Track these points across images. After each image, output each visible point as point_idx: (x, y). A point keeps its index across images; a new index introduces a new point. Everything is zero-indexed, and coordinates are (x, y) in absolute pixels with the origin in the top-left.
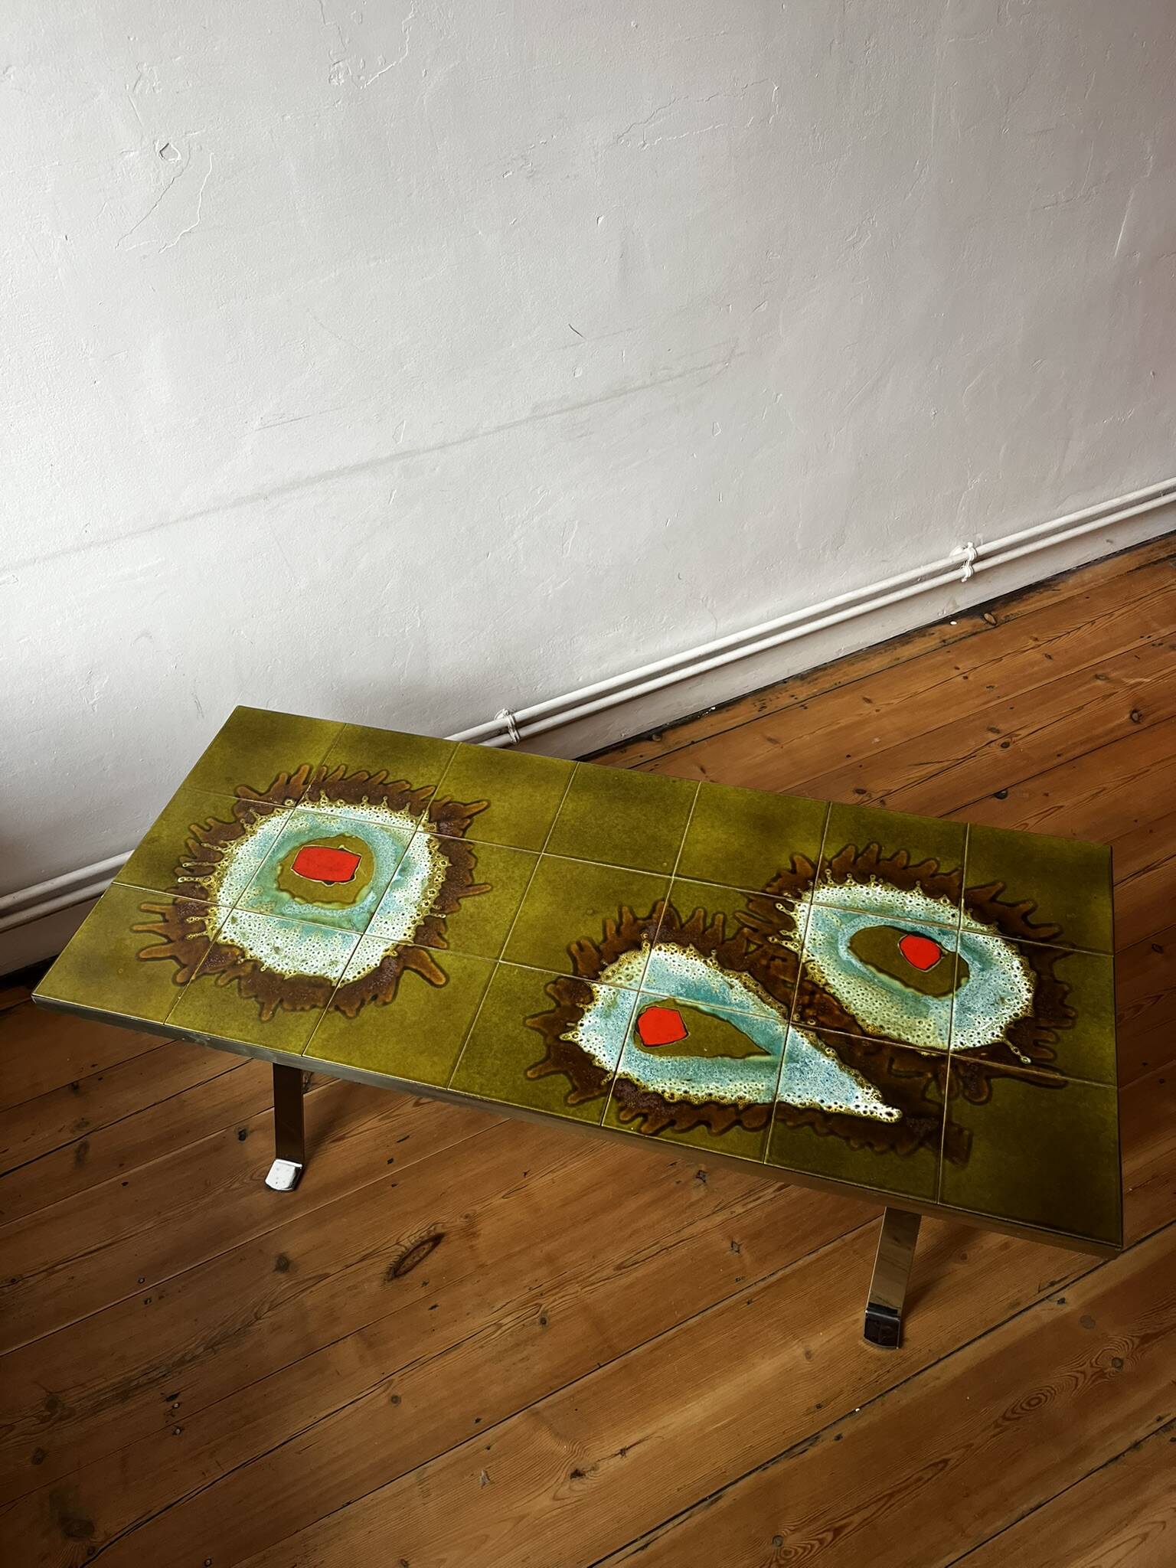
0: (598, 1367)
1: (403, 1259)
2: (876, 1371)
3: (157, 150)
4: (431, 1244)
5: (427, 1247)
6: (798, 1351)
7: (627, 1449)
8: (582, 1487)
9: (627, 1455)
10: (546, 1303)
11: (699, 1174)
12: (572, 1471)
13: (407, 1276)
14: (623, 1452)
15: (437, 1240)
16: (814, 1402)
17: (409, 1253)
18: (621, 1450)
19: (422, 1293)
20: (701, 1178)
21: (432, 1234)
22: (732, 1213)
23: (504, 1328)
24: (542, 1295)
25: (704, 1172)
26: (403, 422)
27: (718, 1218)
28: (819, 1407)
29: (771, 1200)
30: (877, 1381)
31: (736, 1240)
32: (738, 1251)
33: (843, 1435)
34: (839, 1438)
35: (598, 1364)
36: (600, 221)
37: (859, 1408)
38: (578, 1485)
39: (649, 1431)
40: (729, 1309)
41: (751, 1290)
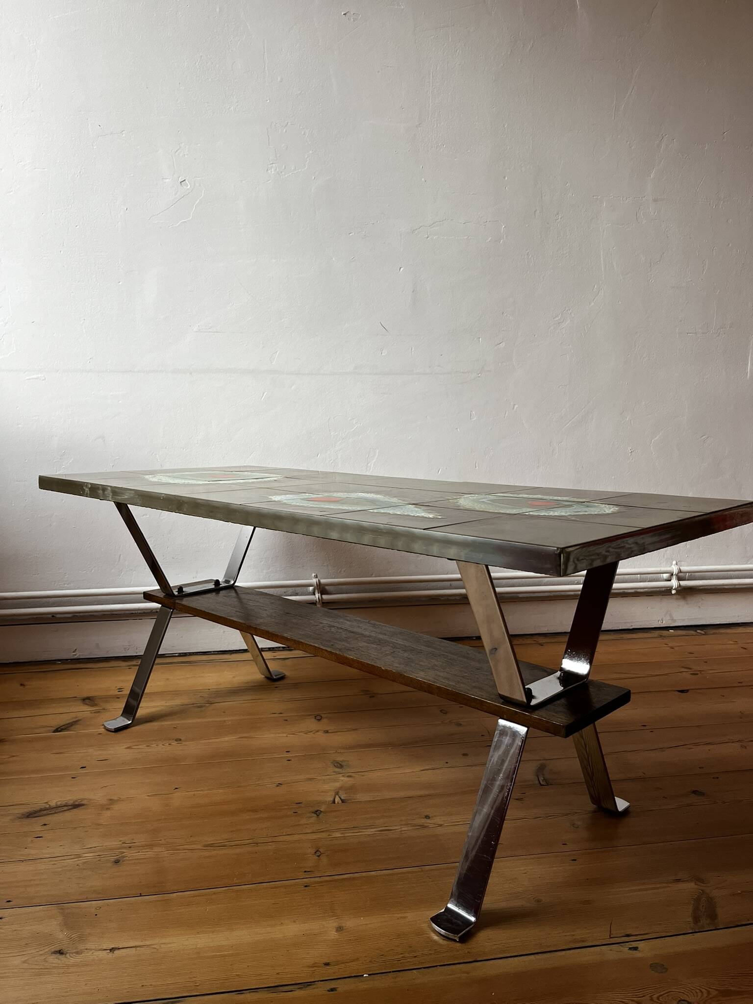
0: (139, 895)
1: (41, 810)
2: (402, 954)
3: (180, 180)
4: (72, 807)
5: (65, 808)
6: (331, 925)
7: (119, 949)
8: (56, 961)
9: (115, 952)
10: (130, 854)
11: (316, 811)
12: (58, 949)
13: (34, 819)
14: (112, 950)
15: (76, 806)
16: (327, 961)
17: (51, 808)
18: (113, 948)
19: (39, 828)
20: (316, 814)
21: (77, 803)
22: (329, 835)
23: (81, 858)
24: (130, 847)
25: (321, 811)
26: (277, 352)
27: (314, 836)
28: (327, 964)
29: (369, 835)
30: (399, 961)
31: (321, 850)
32: (319, 856)
33: (338, 989)
34: (332, 990)
35: (141, 894)
36: (401, 270)
37: (369, 975)
38: (54, 960)
39: (148, 943)
40: (285, 887)
41: (312, 880)
